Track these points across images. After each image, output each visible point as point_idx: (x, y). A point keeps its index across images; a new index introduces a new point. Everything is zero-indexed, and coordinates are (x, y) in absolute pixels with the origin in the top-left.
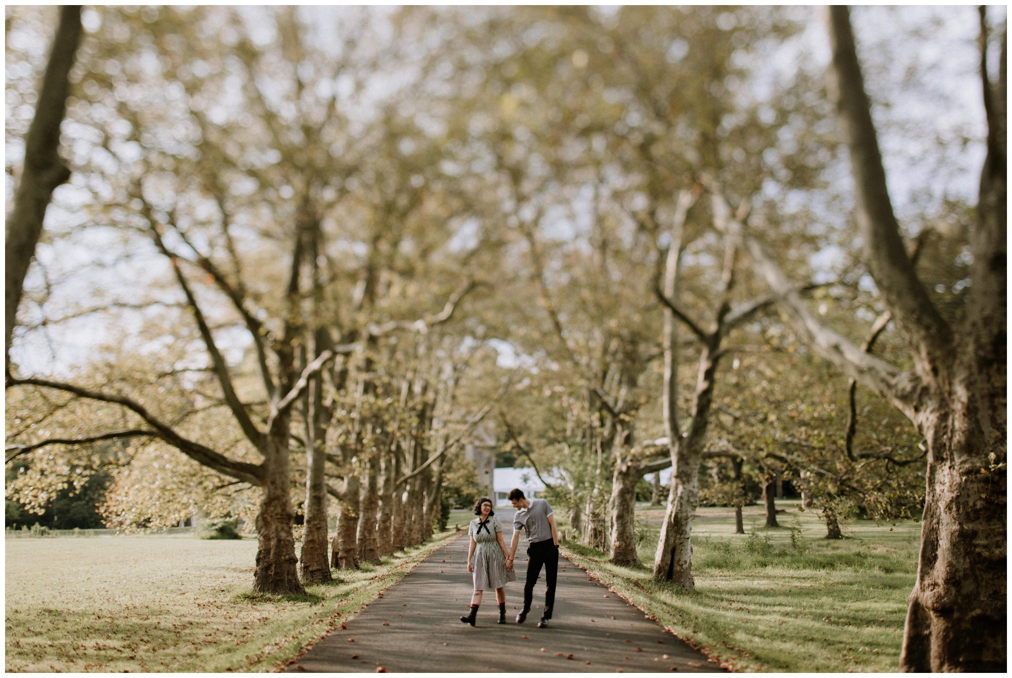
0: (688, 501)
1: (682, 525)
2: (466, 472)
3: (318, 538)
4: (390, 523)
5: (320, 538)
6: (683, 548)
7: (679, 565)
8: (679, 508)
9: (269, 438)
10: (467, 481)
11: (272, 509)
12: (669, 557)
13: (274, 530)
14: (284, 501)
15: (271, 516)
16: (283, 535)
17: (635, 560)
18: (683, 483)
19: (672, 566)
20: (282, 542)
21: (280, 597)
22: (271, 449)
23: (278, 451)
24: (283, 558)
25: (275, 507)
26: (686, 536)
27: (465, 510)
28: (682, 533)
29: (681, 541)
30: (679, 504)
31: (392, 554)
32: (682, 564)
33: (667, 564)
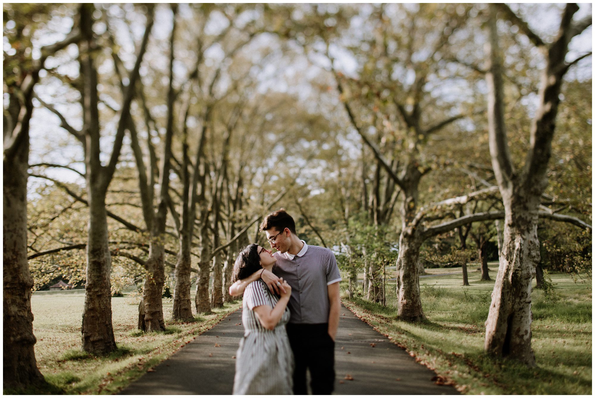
0: (529, 254)
1: (522, 286)
3: (100, 307)
6: (523, 314)
7: (518, 336)
8: (519, 264)
12: (505, 326)
14: (16, 266)
17: (421, 316)
18: (522, 233)
19: (508, 336)
20: (12, 319)
24: (12, 339)
26: (528, 300)
28: (522, 296)
29: (521, 306)
30: (518, 260)
31: (210, 310)
32: (523, 336)
33: (502, 335)
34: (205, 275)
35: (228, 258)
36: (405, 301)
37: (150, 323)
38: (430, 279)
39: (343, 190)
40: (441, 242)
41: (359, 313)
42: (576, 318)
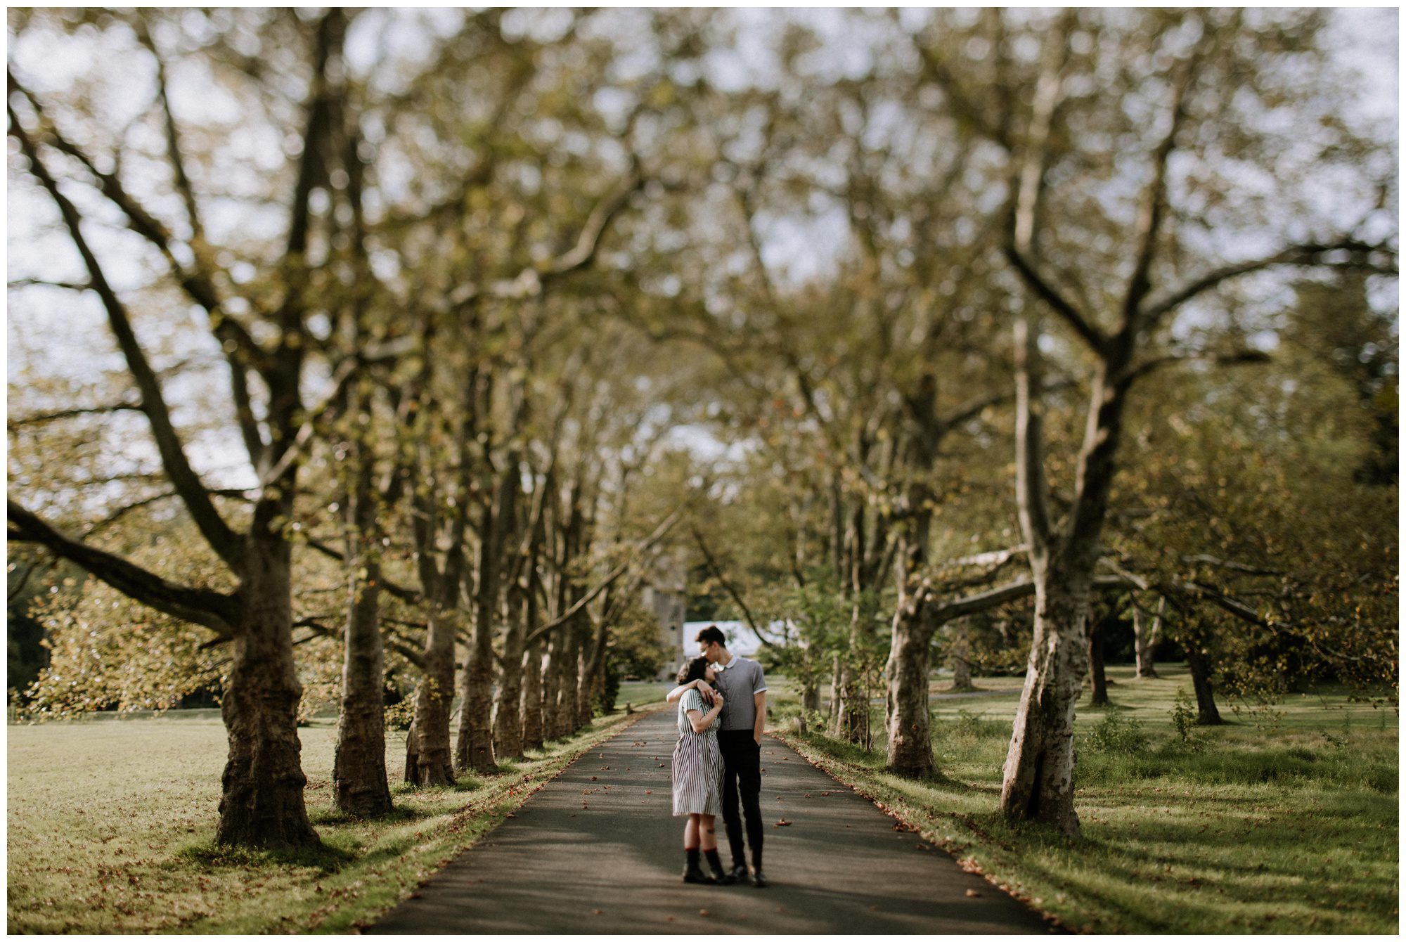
0: (1070, 662)
1: (1057, 709)
2: (642, 625)
4: (518, 704)
5: (370, 733)
6: (1060, 754)
7: (1051, 787)
8: (1052, 677)
9: (251, 543)
10: (645, 638)
11: (255, 680)
12: (1031, 771)
13: (257, 722)
14: (279, 665)
15: (253, 695)
16: (276, 731)
17: (930, 768)
18: (1059, 628)
19: (1037, 788)
20: (274, 746)
21: (263, 855)
22: (254, 563)
23: (267, 567)
24: (274, 776)
25: (261, 677)
26: (1066, 732)
27: (642, 683)
28: (1058, 726)
29: (1056, 741)
30: (1052, 669)
31: (521, 755)
32: (1058, 787)
33: (1027, 785)
34: (512, 684)
35: (551, 647)
36: (900, 739)
37: (428, 771)
38: (981, 700)
39: (794, 511)
40: (1010, 618)
41: (813, 756)
42: (1210, 776)
